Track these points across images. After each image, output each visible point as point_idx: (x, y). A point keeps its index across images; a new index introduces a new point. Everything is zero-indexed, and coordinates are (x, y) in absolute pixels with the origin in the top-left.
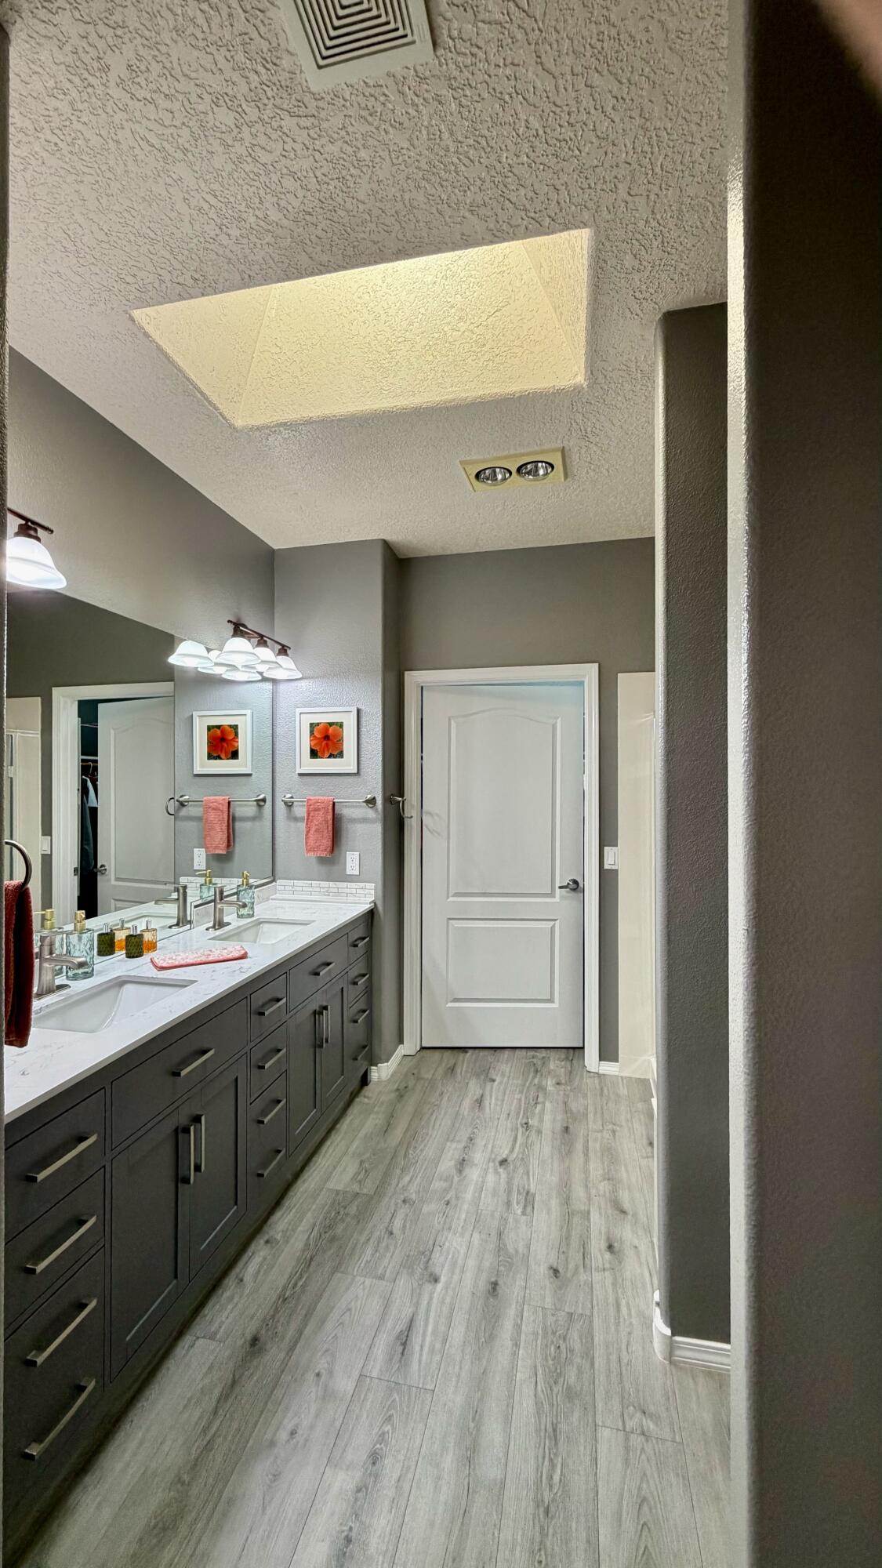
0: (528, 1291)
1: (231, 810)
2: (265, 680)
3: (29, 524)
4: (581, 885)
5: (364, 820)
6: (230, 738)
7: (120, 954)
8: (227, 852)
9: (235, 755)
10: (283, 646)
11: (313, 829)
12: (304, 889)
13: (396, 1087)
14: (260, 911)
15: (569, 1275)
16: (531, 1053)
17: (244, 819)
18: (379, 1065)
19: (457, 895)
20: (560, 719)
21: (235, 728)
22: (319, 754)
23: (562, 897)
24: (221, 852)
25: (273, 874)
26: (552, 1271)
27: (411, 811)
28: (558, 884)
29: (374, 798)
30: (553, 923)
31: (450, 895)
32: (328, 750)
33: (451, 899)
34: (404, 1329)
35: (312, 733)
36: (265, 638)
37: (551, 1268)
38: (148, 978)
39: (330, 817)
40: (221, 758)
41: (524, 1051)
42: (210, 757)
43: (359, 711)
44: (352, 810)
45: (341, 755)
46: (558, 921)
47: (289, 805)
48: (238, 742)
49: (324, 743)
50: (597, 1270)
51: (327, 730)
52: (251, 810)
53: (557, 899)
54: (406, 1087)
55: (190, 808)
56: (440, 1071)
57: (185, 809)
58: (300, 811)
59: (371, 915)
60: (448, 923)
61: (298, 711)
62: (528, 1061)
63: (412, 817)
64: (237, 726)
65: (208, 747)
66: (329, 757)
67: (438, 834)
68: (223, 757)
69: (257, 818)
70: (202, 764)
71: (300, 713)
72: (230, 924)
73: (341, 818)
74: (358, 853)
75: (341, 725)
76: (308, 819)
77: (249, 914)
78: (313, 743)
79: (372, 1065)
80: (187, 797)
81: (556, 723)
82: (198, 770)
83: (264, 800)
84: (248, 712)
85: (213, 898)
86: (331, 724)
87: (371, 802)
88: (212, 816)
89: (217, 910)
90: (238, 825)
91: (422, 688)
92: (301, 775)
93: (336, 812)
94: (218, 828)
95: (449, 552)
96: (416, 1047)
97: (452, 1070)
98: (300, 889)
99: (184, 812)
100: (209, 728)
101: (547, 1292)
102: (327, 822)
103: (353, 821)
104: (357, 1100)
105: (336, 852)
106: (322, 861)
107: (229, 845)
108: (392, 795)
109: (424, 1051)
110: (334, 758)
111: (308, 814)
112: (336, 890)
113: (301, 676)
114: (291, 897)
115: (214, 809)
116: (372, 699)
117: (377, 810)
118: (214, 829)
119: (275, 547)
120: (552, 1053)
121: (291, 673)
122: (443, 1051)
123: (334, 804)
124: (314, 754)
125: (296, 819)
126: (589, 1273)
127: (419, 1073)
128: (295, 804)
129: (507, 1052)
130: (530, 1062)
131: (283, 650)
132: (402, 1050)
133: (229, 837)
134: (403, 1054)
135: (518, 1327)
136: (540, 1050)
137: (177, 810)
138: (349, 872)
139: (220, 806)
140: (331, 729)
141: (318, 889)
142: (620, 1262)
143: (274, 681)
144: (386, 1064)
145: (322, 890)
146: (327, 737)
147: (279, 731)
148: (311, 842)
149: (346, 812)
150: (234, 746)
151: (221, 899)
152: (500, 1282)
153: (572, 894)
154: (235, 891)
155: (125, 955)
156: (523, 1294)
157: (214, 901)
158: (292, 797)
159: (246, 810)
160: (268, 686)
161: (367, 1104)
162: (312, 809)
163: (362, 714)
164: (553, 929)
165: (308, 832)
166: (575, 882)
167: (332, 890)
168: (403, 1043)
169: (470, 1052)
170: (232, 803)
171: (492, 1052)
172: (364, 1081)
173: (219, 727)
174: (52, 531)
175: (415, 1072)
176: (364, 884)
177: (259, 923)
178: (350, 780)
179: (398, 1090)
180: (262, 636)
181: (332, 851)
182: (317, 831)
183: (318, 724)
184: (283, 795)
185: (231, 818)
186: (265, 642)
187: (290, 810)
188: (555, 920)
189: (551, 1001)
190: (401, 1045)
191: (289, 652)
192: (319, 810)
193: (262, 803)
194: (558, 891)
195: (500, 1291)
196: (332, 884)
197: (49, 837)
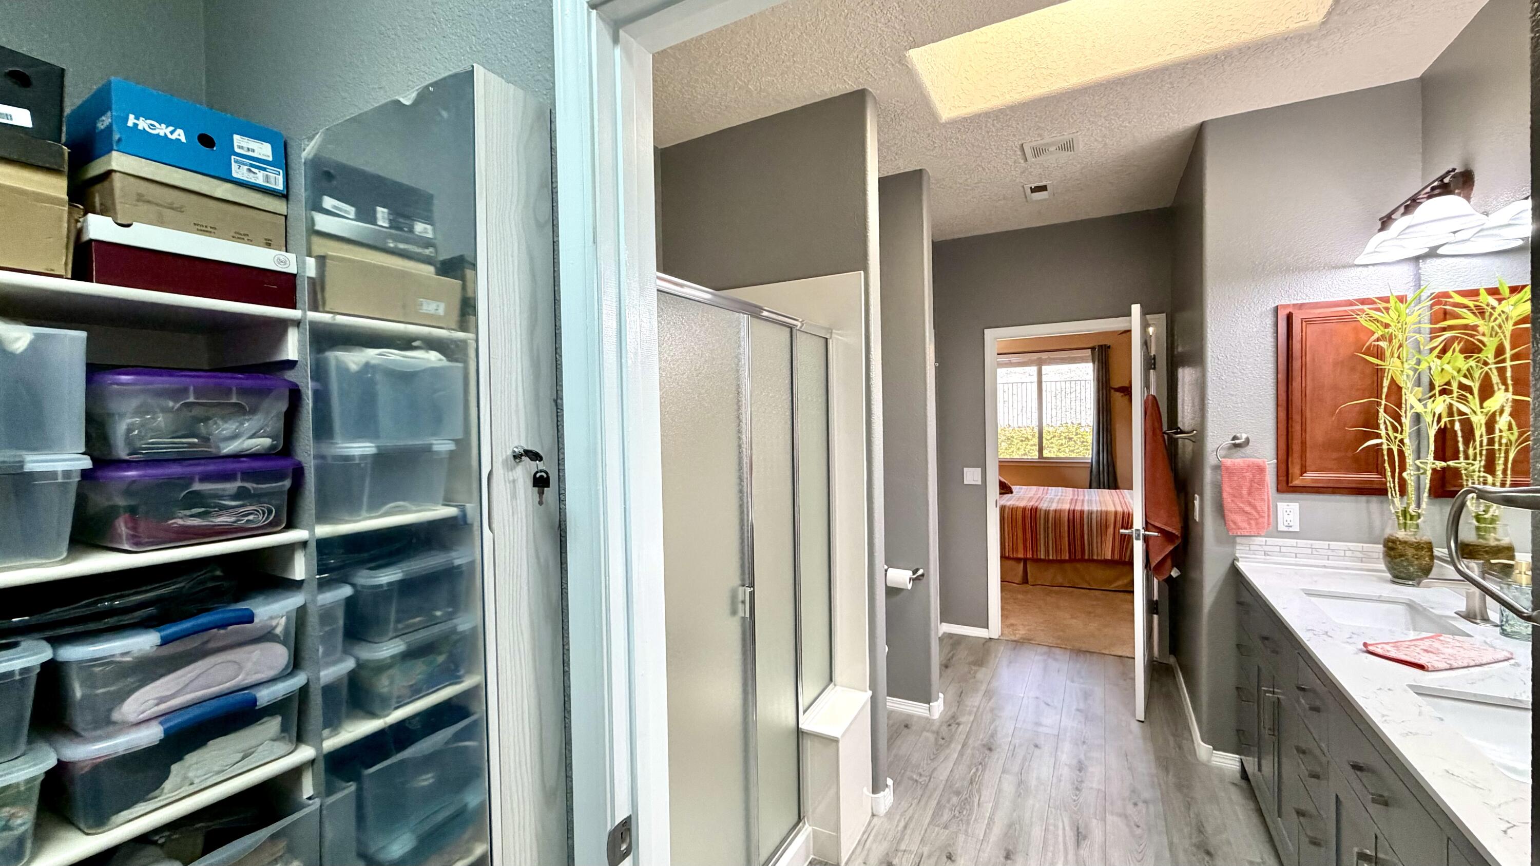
0: (978, 847)
15: (937, 854)
26: (953, 858)
34: (1082, 842)
37: (953, 861)
50: (911, 852)
101: (961, 844)
126: (920, 851)
135: (989, 826)
142: (887, 854)
152: (1002, 859)
156: (983, 847)
195: (1004, 853)
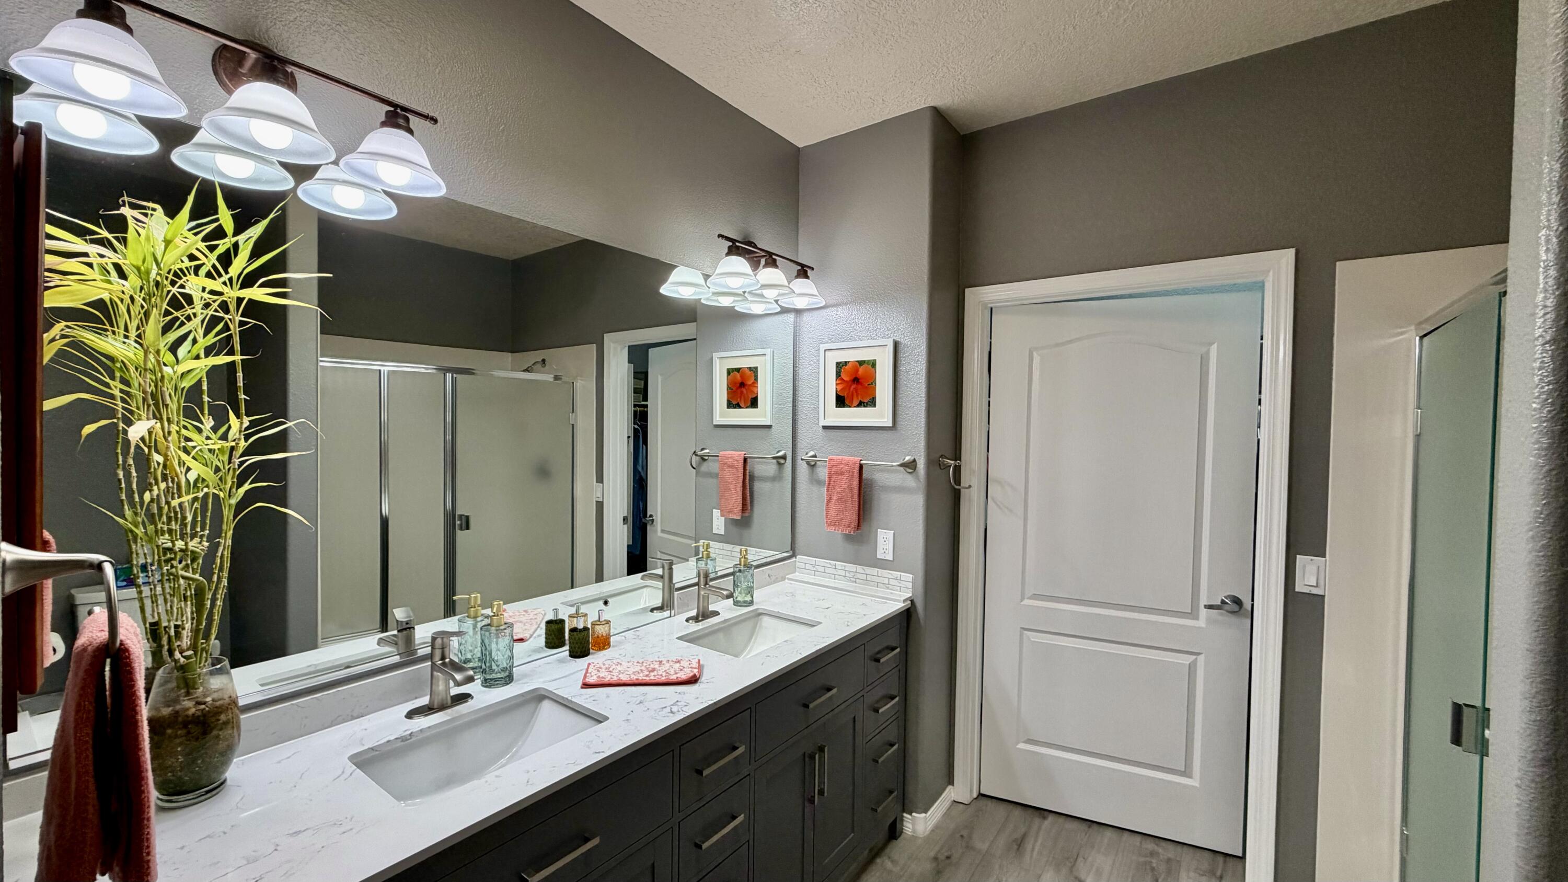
1: (748, 468)
2: (785, 311)
3: (399, 111)
4: (1247, 605)
5: (900, 489)
6: (750, 382)
7: (564, 651)
8: (742, 517)
9: (754, 403)
10: (802, 266)
11: (835, 497)
12: (828, 570)
13: (932, 854)
14: (764, 598)
16: (1150, 845)
17: (765, 479)
18: (914, 814)
19: (1035, 597)
20: (1215, 345)
21: (754, 370)
22: (847, 402)
23: (1209, 620)
24: (735, 517)
25: (793, 548)
27: (971, 478)
28: (1204, 601)
29: (914, 461)
30: (1194, 657)
31: (1026, 597)
32: (857, 396)
33: (1027, 602)
35: (838, 375)
36: (774, 257)
38: (563, 697)
39: (856, 483)
40: (740, 407)
41: (1138, 838)
42: (730, 405)
43: (896, 345)
44: (886, 475)
45: (872, 403)
46: (1203, 655)
47: (812, 466)
48: (757, 387)
49: (854, 386)
51: (857, 371)
52: (770, 469)
53: (1201, 623)
54: (948, 858)
55: (711, 464)
56: (1002, 841)
57: (705, 464)
58: (823, 473)
59: (907, 616)
60: (1021, 635)
61: (823, 347)
62: (1142, 859)
63: (970, 486)
64: (756, 368)
65: (728, 393)
66: (858, 406)
67: (1010, 510)
68: (742, 404)
69: (777, 478)
70: (723, 414)
71: (825, 350)
72: (716, 613)
73: (871, 485)
74: (893, 532)
75: (873, 364)
76: (829, 484)
77: (745, 602)
78: (839, 388)
79: (904, 811)
80: (707, 451)
81: (1208, 353)
82: (718, 420)
83: (784, 457)
84: (768, 351)
85: (696, 580)
86: (861, 363)
87: (911, 466)
88: (728, 475)
89: (701, 597)
90: (757, 485)
91: (991, 309)
92: (825, 427)
93: (864, 476)
94: (732, 487)
95: (1033, 113)
96: (971, 791)
97: (1019, 844)
98: (822, 569)
99: (705, 467)
100: (729, 372)
102: (851, 489)
103: (886, 489)
104: (878, 861)
105: (864, 527)
106: (848, 538)
107: (744, 509)
108: (941, 456)
109: (984, 801)
110: (865, 406)
111: (830, 478)
112: (864, 577)
113: (823, 304)
114: (811, 579)
115: (729, 466)
116: (914, 327)
117: (917, 478)
118: (729, 489)
119: (800, 145)
120: (1187, 854)
121: (812, 300)
122: (1011, 806)
123: (861, 467)
124: (841, 401)
125: (819, 483)
127: (970, 837)
128: (818, 463)
129: (1109, 833)
130: (1145, 863)
131: (803, 272)
132: (950, 794)
133: (744, 499)
134: (952, 799)
136: (1163, 843)
137: (700, 465)
138: (880, 555)
139: (735, 463)
140: (861, 370)
141: (843, 573)
143: (798, 312)
144: (923, 815)
145: (847, 575)
146: (856, 380)
147: (803, 373)
148: (832, 513)
149: (880, 478)
150: (753, 392)
151: (706, 584)
153: (1233, 619)
154: (731, 570)
155: (567, 653)
157: (697, 584)
158: (815, 456)
159: (765, 469)
160: (791, 317)
161: (890, 872)
162: (836, 472)
163: (901, 347)
164: (1192, 668)
165: (829, 501)
166: (1237, 601)
167: (859, 576)
168: (953, 785)
169: (1051, 818)
170: (749, 460)
171: (1083, 826)
172: (894, 832)
173: (738, 370)
174: (434, 120)
175: (965, 833)
176: (900, 573)
177: (759, 614)
178: (885, 434)
179: (936, 859)
180: (770, 254)
181: (859, 526)
182: (840, 500)
183: (846, 363)
184: (805, 453)
185: (748, 477)
186: (775, 260)
187: (813, 472)
188: (1199, 654)
189: (1186, 772)
190: (950, 787)
191: (809, 272)
192: (842, 473)
193: (782, 461)
194: (1203, 612)
196: (859, 568)
197: (601, 484)
